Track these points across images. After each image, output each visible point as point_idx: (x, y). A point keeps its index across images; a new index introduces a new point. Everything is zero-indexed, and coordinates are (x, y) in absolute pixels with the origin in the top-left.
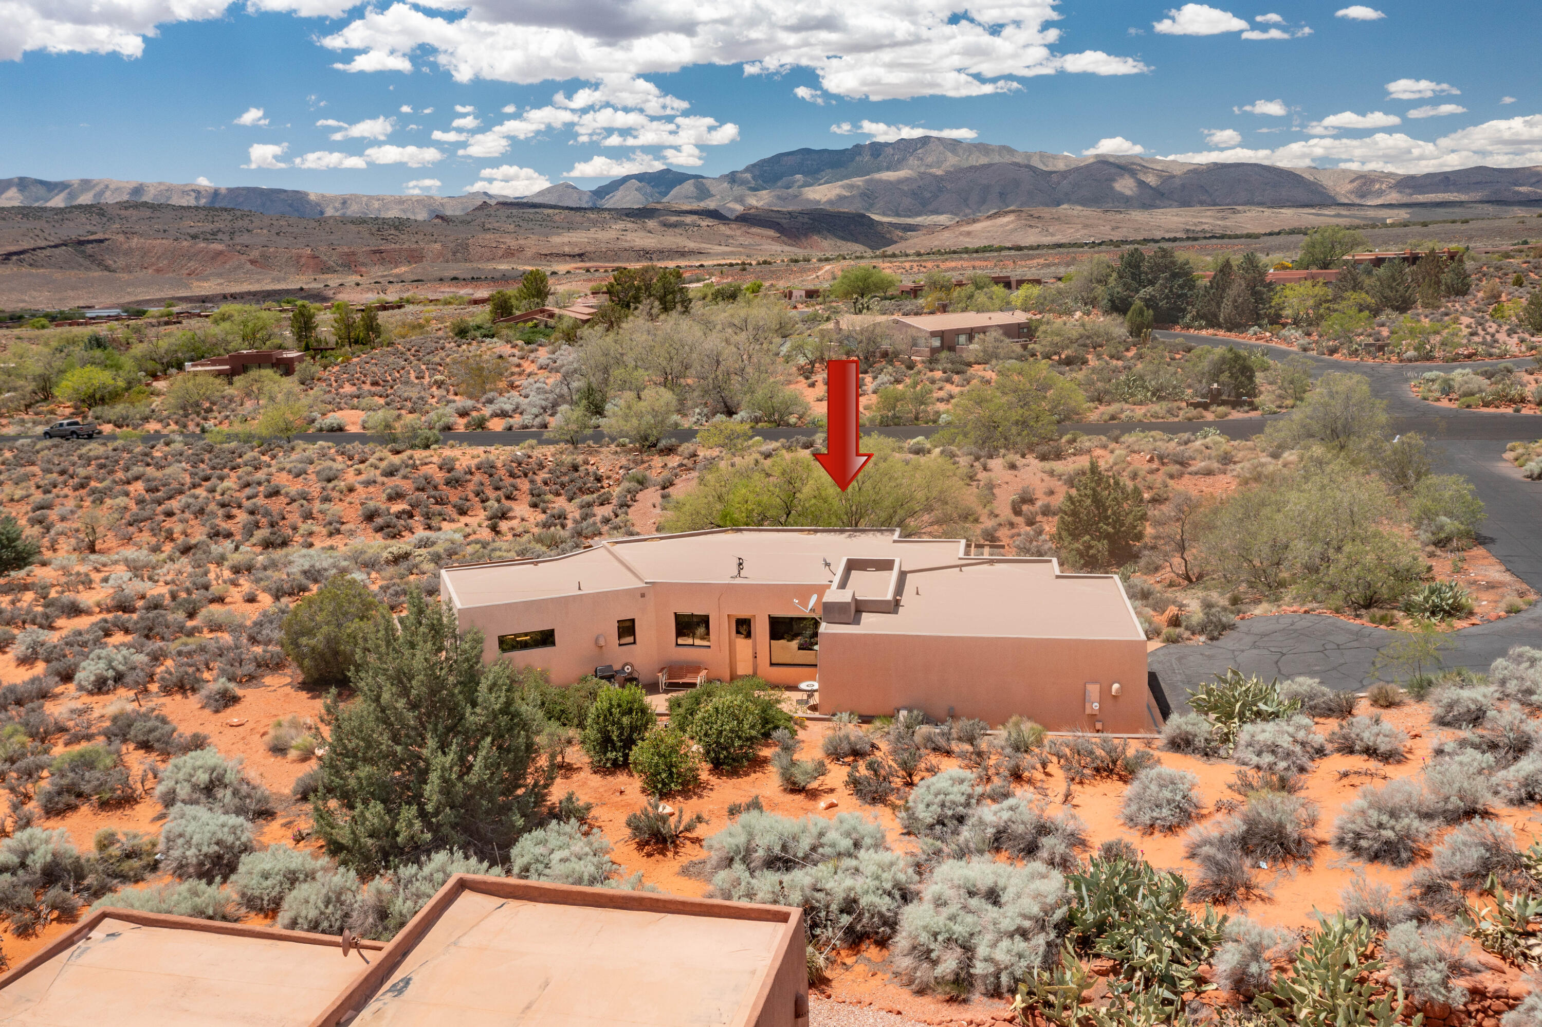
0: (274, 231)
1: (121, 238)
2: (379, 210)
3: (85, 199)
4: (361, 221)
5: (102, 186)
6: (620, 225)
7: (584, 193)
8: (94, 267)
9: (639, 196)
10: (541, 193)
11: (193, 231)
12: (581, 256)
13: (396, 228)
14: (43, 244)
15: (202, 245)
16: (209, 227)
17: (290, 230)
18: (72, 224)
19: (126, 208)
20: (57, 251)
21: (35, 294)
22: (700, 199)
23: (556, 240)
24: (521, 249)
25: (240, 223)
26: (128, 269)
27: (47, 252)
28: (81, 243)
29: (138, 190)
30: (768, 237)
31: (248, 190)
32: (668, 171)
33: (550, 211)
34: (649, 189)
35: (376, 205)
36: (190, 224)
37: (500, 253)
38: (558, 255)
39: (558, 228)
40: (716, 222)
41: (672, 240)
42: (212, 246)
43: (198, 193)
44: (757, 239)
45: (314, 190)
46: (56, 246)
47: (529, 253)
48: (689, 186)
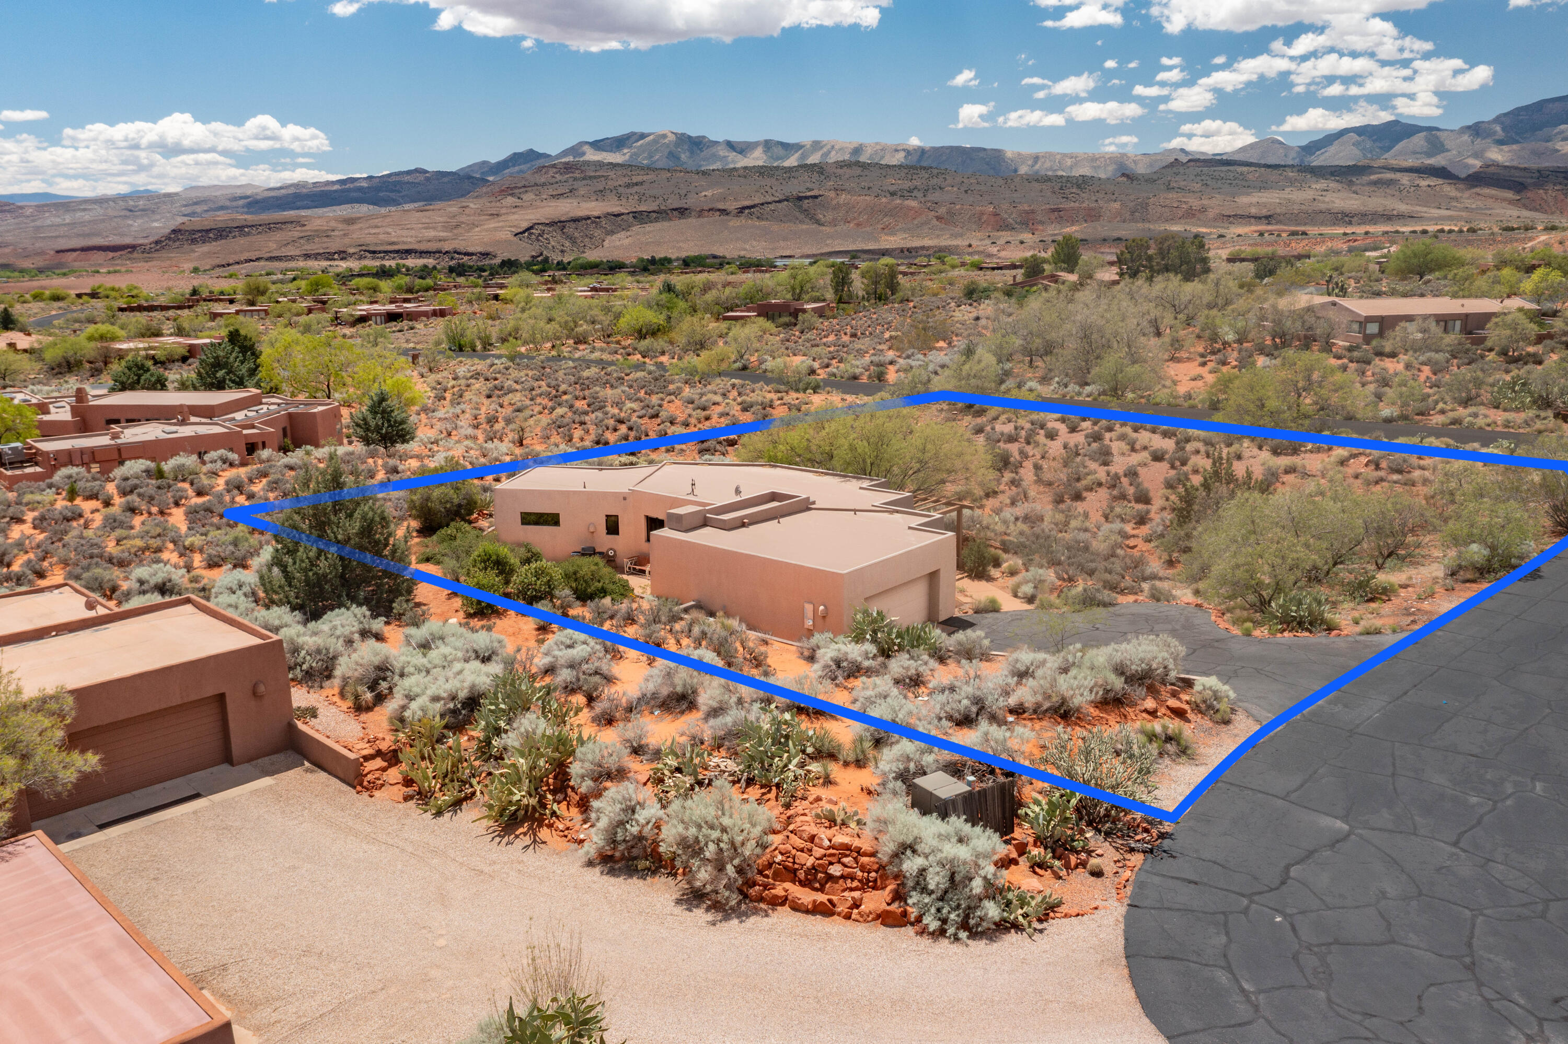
0: (963, 189)
1: (832, 194)
2: (1071, 168)
3: (814, 159)
4: (1048, 179)
5: (829, 147)
6: (1322, 184)
7: (1292, 148)
8: (807, 220)
9: (1356, 152)
10: (1243, 149)
11: (892, 189)
12: (1268, 218)
13: (1079, 186)
14: (770, 199)
15: (898, 201)
16: (907, 185)
17: (978, 187)
18: (795, 181)
19: (841, 167)
20: (780, 205)
21: (754, 243)
22: (1429, 155)
23: (1243, 200)
24: (1203, 210)
25: (934, 181)
26: (834, 223)
27: (772, 207)
28: (800, 199)
29: (857, 150)
30: (1504, 200)
31: (952, 149)
32: (1396, 123)
33: (1245, 169)
34: (1369, 144)
35: (1069, 162)
36: (892, 183)
37: (1180, 213)
38: (1242, 217)
39: (1248, 187)
40: (1440, 181)
41: (1378, 202)
42: (907, 202)
43: (908, 153)
44: (1490, 202)
45: (1011, 149)
46: (779, 202)
47: (1211, 214)
48: (1418, 140)
